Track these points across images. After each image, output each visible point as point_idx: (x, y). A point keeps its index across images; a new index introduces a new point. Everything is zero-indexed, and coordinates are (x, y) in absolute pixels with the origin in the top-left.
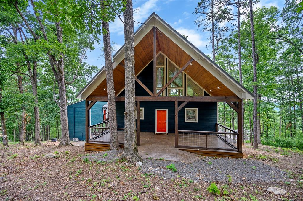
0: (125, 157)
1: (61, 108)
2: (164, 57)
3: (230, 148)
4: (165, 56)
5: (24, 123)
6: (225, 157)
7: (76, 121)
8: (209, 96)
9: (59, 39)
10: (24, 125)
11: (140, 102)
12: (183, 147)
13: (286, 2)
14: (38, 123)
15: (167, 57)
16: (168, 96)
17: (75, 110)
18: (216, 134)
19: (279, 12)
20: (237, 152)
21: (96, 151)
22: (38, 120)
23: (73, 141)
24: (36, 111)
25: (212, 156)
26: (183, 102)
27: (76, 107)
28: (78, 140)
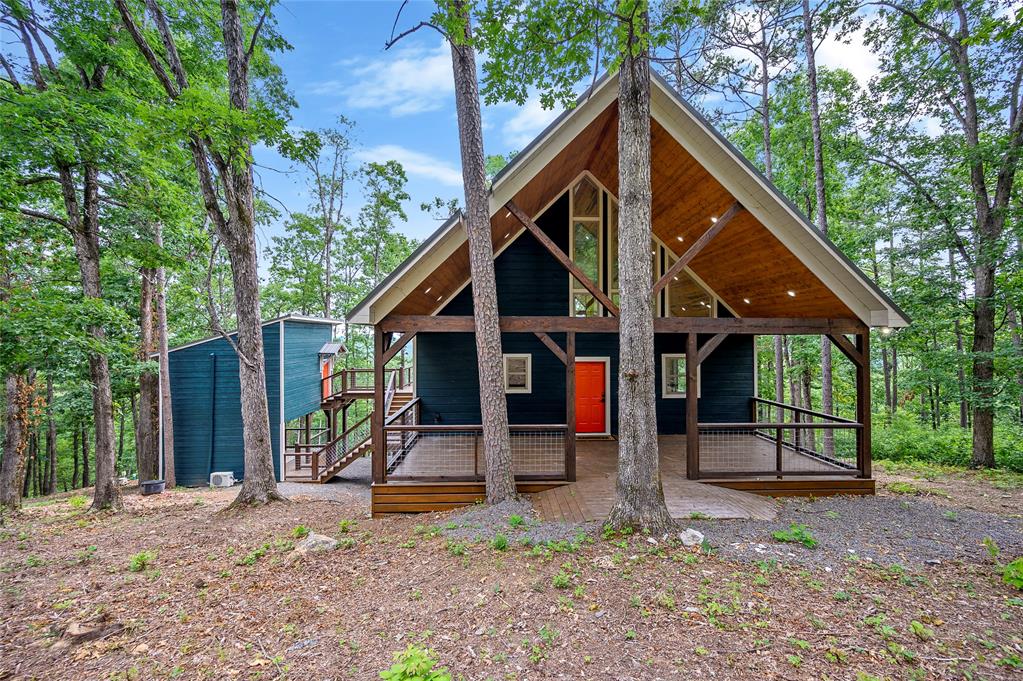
0: (630, 517)
1: (247, 360)
2: (595, 191)
3: (827, 469)
4: (602, 188)
5: (17, 424)
6: (832, 494)
7: (217, 406)
8: (732, 316)
9: (238, 94)
10: (18, 433)
11: (577, 334)
12: (714, 474)
13: (881, 63)
14: (106, 422)
15: (607, 191)
16: (667, 316)
17: (218, 364)
18: (751, 431)
19: (859, 88)
20: (858, 477)
21: (417, 513)
22: (106, 407)
23: (211, 484)
24: (98, 371)
25: (797, 495)
26: (712, 335)
27: (221, 353)
28: (232, 481)
